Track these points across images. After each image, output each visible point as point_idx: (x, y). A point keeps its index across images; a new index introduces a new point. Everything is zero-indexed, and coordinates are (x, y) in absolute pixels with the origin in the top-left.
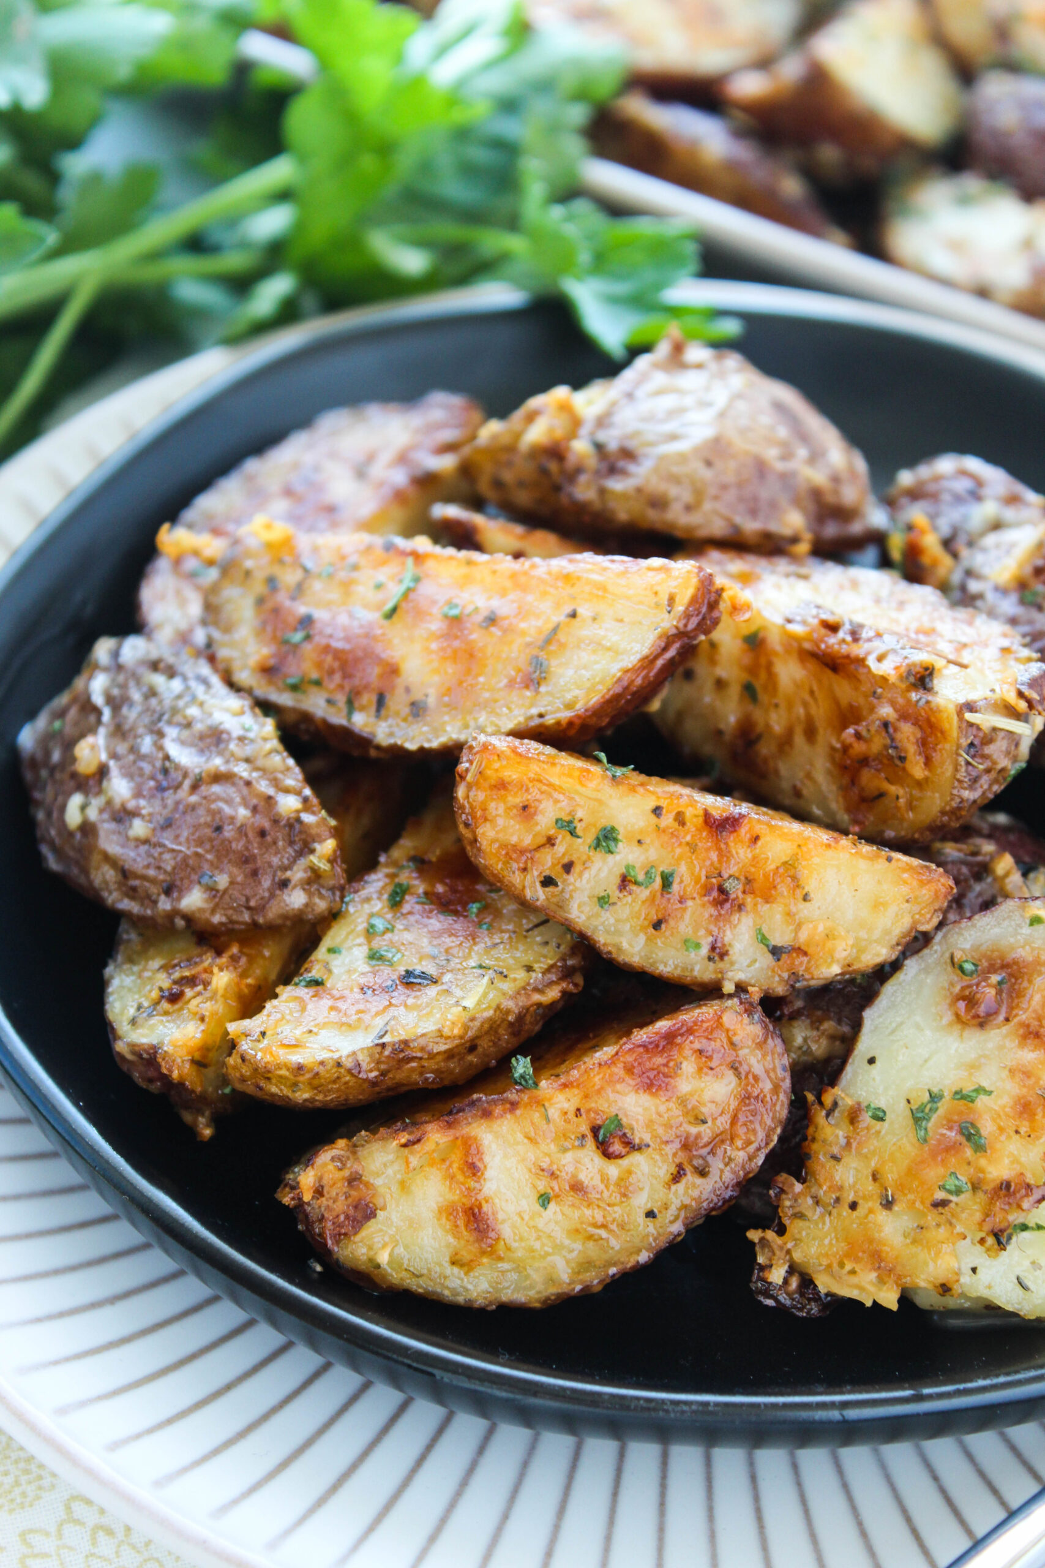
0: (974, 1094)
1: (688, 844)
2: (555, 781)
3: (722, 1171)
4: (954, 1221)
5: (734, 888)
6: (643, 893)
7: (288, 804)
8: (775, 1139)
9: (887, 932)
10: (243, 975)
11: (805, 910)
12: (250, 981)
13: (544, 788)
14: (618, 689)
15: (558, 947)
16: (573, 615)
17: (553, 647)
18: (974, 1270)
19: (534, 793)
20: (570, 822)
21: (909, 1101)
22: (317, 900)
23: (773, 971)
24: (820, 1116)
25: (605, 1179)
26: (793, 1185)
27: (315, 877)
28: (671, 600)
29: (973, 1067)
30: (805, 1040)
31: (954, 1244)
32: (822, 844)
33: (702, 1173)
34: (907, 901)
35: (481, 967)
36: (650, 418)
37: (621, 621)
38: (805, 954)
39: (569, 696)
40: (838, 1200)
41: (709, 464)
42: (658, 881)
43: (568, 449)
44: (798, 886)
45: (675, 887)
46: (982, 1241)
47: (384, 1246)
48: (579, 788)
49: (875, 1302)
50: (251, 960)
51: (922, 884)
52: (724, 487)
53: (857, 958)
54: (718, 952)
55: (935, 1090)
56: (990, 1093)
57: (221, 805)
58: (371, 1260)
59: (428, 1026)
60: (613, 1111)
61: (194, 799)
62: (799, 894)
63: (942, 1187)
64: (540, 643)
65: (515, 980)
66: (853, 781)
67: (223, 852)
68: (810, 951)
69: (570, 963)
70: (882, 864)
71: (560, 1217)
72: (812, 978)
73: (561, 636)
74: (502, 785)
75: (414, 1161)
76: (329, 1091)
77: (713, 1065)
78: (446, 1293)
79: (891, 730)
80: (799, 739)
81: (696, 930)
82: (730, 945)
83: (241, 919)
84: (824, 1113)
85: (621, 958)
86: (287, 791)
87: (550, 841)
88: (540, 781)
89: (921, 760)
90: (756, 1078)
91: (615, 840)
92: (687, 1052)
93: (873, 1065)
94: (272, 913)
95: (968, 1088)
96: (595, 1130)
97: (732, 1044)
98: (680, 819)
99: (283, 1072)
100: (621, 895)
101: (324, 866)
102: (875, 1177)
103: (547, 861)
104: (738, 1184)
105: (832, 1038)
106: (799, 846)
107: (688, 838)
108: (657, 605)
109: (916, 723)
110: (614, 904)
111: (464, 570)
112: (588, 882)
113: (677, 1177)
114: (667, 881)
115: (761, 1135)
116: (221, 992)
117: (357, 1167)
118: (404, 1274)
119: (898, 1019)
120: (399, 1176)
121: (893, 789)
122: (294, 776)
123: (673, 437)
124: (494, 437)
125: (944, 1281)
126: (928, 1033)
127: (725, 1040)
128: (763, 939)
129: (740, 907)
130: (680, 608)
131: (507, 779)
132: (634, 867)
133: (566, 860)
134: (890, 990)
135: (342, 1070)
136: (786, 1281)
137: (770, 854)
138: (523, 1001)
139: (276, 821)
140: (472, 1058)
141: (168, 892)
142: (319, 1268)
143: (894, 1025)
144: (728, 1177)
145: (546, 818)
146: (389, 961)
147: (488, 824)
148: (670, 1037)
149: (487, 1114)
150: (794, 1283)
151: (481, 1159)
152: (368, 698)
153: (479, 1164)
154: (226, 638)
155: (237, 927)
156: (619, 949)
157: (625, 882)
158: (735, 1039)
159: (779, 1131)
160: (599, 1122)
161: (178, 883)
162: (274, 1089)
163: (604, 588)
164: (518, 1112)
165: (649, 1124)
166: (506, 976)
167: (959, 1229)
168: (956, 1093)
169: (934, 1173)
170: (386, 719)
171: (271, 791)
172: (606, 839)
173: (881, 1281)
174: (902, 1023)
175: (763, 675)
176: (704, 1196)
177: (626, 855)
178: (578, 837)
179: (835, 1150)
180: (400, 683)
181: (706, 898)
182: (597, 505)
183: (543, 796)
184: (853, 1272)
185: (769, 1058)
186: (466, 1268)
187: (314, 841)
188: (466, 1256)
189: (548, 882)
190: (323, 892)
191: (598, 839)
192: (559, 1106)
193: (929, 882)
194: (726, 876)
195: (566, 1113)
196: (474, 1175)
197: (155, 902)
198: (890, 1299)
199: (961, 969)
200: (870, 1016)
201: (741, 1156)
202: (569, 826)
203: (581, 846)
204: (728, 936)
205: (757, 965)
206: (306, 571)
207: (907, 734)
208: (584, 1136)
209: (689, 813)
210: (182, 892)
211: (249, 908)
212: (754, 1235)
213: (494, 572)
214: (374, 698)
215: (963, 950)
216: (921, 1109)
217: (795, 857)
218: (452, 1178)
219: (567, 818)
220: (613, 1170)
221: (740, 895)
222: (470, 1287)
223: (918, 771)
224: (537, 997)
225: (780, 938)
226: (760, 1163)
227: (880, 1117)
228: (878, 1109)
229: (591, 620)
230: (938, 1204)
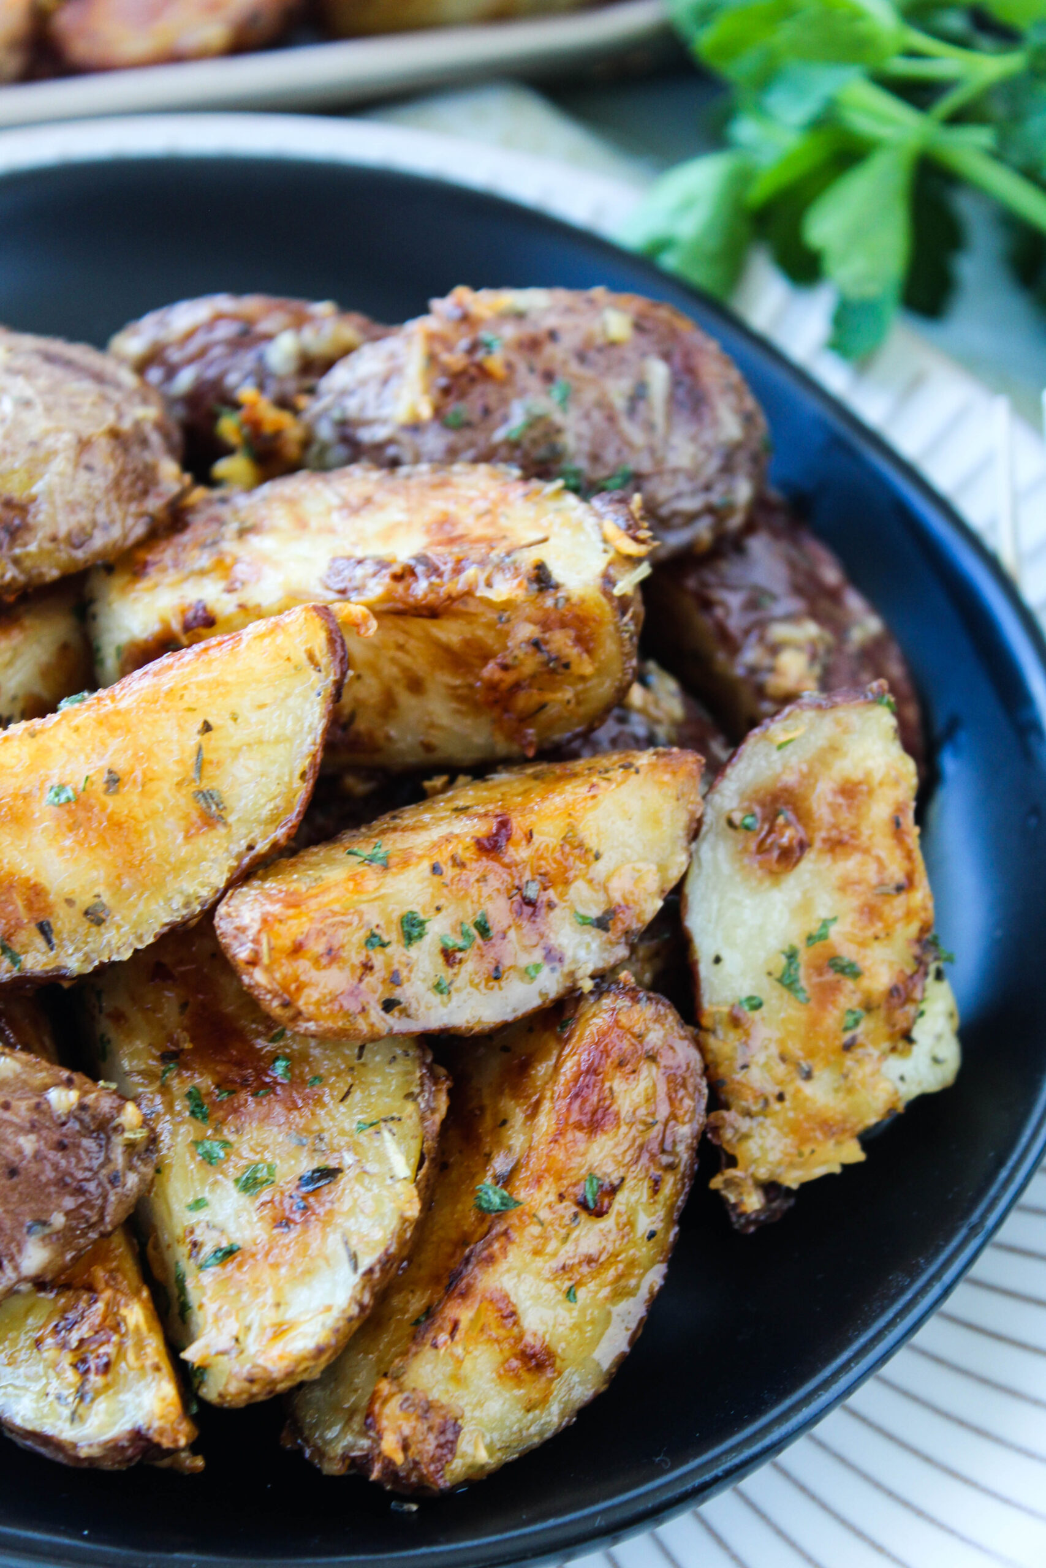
0: (823, 931)
1: (477, 880)
2: (336, 906)
4: (867, 1051)
5: (536, 892)
6: (471, 954)
7: (61, 1099)
9: (675, 839)
11: (600, 869)
13: (333, 920)
16: (207, 728)
17: (209, 771)
18: (902, 1078)
19: (329, 932)
20: (373, 935)
21: (770, 974)
22: (143, 1170)
23: (610, 943)
24: (713, 1042)
25: (607, 1236)
26: (726, 1115)
27: (134, 1150)
28: (311, 657)
29: (805, 907)
32: (585, 799)
33: (671, 1167)
34: (676, 799)
35: (366, 1125)
37: (262, 706)
38: (627, 908)
39: (267, 813)
40: (766, 1102)
42: (476, 934)
44: (585, 851)
45: (492, 928)
46: (895, 1050)
47: (477, 1445)
49: (842, 1165)
51: (675, 773)
53: (666, 880)
54: (556, 959)
55: (786, 948)
56: (835, 919)
58: (471, 1467)
59: (390, 1221)
60: (586, 1173)
62: (591, 857)
63: (846, 1029)
64: (191, 775)
65: (410, 1117)
66: (506, 709)
67: (36, 1191)
68: (628, 902)
70: (634, 779)
71: (589, 1298)
72: (644, 923)
73: (206, 755)
74: (298, 946)
75: (458, 1351)
77: (633, 1067)
78: (535, 1439)
79: (545, 647)
80: (404, 698)
81: (528, 954)
82: (560, 945)
83: (89, 1241)
84: (714, 1036)
86: (46, 1087)
87: (367, 966)
88: (326, 917)
89: (585, 657)
91: (418, 921)
92: (611, 1073)
93: (721, 964)
94: (112, 1215)
95: (814, 927)
96: (581, 1202)
97: (637, 1036)
98: (458, 863)
100: (455, 970)
101: (139, 1134)
102: (783, 1058)
103: (374, 989)
106: (569, 815)
107: (475, 875)
108: (297, 668)
109: (563, 625)
110: (452, 983)
112: (418, 979)
113: (656, 1188)
114: (483, 929)
116: (146, 1329)
118: (502, 1453)
119: (716, 907)
120: (448, 1374)
121: (555, 696)
126: (748, 902)
127: (631, 1038)
128: (584, 921)
129: (551, 906)
130: (325, 660)
131: (299, 938)
132: (449, 937)
133: (391, 976)
137: (548, 840)
138: (434, 1131)
139: (63, 1125)
142: (414, 1507)
143: (715, 914)
145: (351, 945)
146: (267, 1180)
147: (304, 991)
148: (592, 1070)
149: (491, 1260)
151: (512, 1304)
152: (27, 936)
153: (513, 1309)
155: (88, 1251)
157: (449, 956)
158: (638, 1031)
160: (581, 1193)
163: (218, 683)
164: (514, 1236)
165: (617, 1159)
166: (400, 1120)
167: (875, 1054)
168: (807, 939)
169: (831, 1021)
170: (65, 945)
171: (33, 1098)
172: (411, 929)
173: (839, 1145)
174: (720, 909)
177: (438, 929)
178: (389, 943)
179: (740, 1060)
180: (54, 899)
181: (520, 919)
182: (22, 578)
183: (337, 929)
184: (813, 1152)
186: (540, 1406)
187: (114, 1118)
188: (535, 1395)
189: (389, 1005)
190: (144, 1157)
191: (405, 933)
192: (543, 1204)
193: (678, 767)
194: (523, 886)
195: (552, 1206)
196: (514, 1321)
198: (854, 1153)
199: (744, 827)
201: (686, 1128)
202: (374, 941)
203: (396, 951)
204: (554, 940)
205: (595, 947)
207: (561, 641)
208: (575, 1216)
209: (461, 851)
210: (15, 1258)
211: (90, 1226)
212: (716, 1184)
214: (34, 931)
215: (731, 806)
216: (787, 973)
217: (570, 826)
218: (496, 1339)
219: (368, 934)
220: (609, 1223)
221: (544, 894)
222: (550, 1419)
223: (584, 667)
224: (438, 1118)
225: (595, 912)
227: (756, 1005)
228: (750, 999)
229: (230, 722)
230: (848, 1047)
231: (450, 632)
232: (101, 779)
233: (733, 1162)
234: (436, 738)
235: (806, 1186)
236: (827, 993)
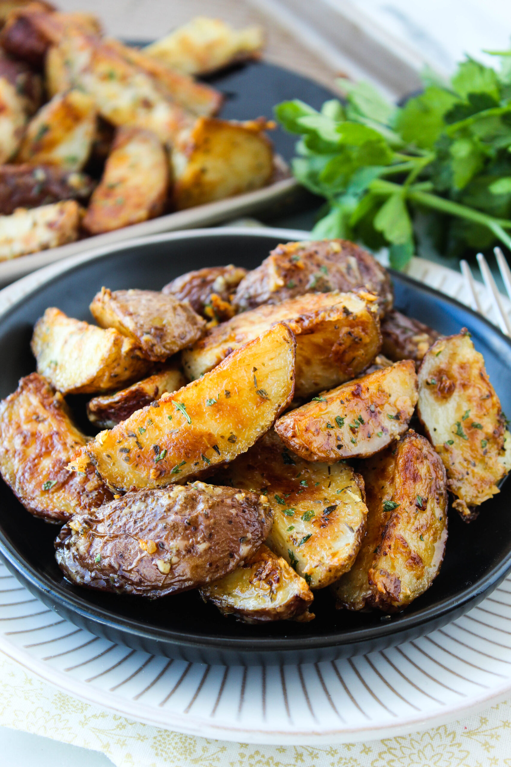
0: (467, 415)
1: (355, 405)
4: (491, 455)
5: (374, 408)
6: (360, 429)
11: (392, 399)
16: (255, 369)
18: (505, 464)
20: (329, 424)
21: (453, 432)
23: (400, 424)
26: (453, 481)
28: (285, 339)
29: (459, 408)
32: (382, 376)
33: (442, 494)
37: (272, 359)
39: (282, 393)
40: (463, 475)
44: (386, 394)
45: (364, 421)
46: (501, 454)
47: (406, 588)
48: (321, 413)
49: (493, 495)
51: (407, 367)
53: (413, 402)
54: (385, 430)
55: (456, 423)
56: (470, 410)
58: (406, 597)
60: (416, 495)
61: (212, 521)
62: (388, 396)
63: (483, 447)
64: (253, 386)
65: (354, 485)
66: (342, 362)
68: (403, 410)
70: (394, 370)
73: (258, 379)
74: (307, 429)
75: (393, 556)
77: (421, 460)
78: (422, 590)
79: (351, 334)
81: (376, 429)
82: (385, 426)
83: (260, 544)
86: (234, 495)
87: (329, 435)
89: (367, 335)
91: (342, 419)
93: (437, 431)
94: (265, 535)
95: (463, 414)
96: (417, 505)
97: (419, 449)
98: (348, 400)
100: (356, 435)
101: (268, 505)
102: (465, 460)
103: (333, 443)
106: (378, 381)
107: (354, 403)
108: (281, 344)
109: (358, 326)
110: (356, 439)
112: (346, 439)
113: (438, 501)
114: (361, 421)
116: (286, 566)
120: (391, 565)
121: (359, 353)
122: (228, 490)
125: (503, 473)
126: (440, 409)
127: (417, 450)
128: (391, 417)
129: (379, 413)
131: (307, 426)
132: (352, 424)
133: (337, 437)
136: (471, 512)
137: (374, 391)
139: (243, 505)
141: (233, 556)
142: (389, 617)
143: (431, 414)
144: (444, 491)
145: (323, 429)
146: (312, 515)
147: (313, 444)
149: (395, 525)
150: (474, 511)
151: (404, 540)
152: (210, 452)
153: (405, 542)
156: (367, 452)
157: (353, 430)
160: (416, 502)
161: (234, 550)
164: (400, 517)
165: (424, 491)
166: (351, 487)
168: (462, 418)
170: (224, 452)
172: (339, 422)
173: (490, 487)
176: (445, 503)
178: (334, 427)
179: (451, 462)
180: (217, 437)
181: (372, 417)
184: (483, 491)
186: (421, 578)
187: (258, 501)
188: (419, 574)
189: (339, 447)
191: (337, 423)
192: (406, 506)
194: (370, 407)
195: (409, 506)
196: (406, 546)
198: (496, 490)
199: (432, 383)
202: (329, 426)
203: (336, 429)
205: (397, 425)
207: (358, 331)
208: (417, 510)
209: (347, 396)
210: (238, 552)
211: (259, 538)
212: (454, 505)
214: (212, 449)
216: (458, 431)
217: (379, 386)
218: (402, 553)
219: (327, 424)
220: (427, 513)
221: (376, 409)
222: (425, 583)
224: (362, 485)
225: (394, 414)
227: (452, 443)
228: (449, 441)
229: (263, 366)
230: (485, 454)
231: (318, 338)
232: (223, 394)
233: (457, 498)
234: (318, 380)
235: (483, 504)
236: (472, 436)
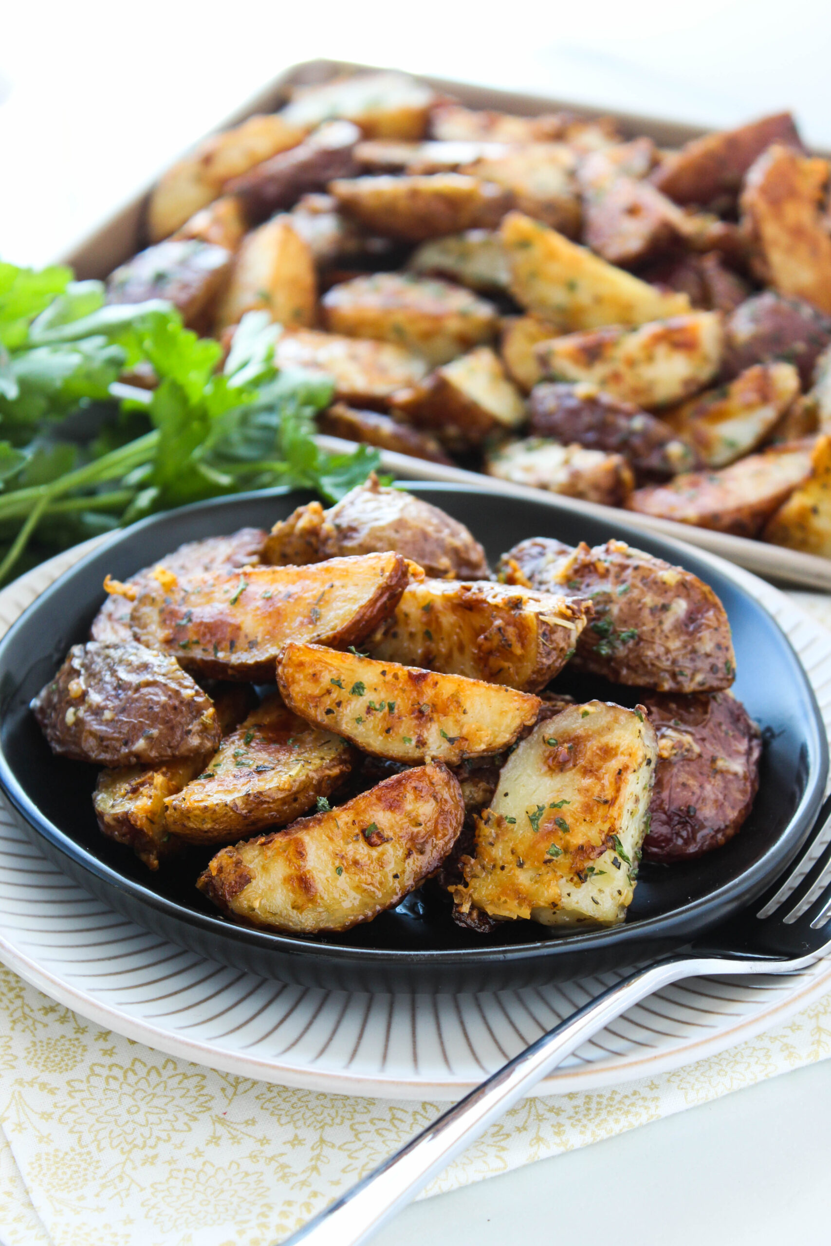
0: (561, 804)
1: (401, 689)
2: (329, 661)
3: (432, 851)
4: (556, 870)
5: (427, 710)
6: (380, 715)
7: (187, 693)
8: (459, 834)
9: (508, 726)
10: (170, 780)
11: (464, 719)
12: (174, 783)
13: (323, 664)
14: (358, 617)
15: (337, 750)
16: (332, 586)
17: (322, 603)
18: (569, 895)
19: (319, 667)
20: (338, 681)
21: (527, 813)
22: (206, 742)
23: (450, 750)
24: (482, 824)
25: (370, 857)
26: (470, 860)
27: (205, 728)
29: (559, 791)
30: (471, 792)
31: (557, 881)
33: (422, 852)
34: (518, 709)
35: (297, 760)
36: (364, 512)
37: (357, 585)
38: (467, 740)
39: (332, 624)
40: (494, 866)
41: (397, 531)
42: (387, 708)
43: (321, 528)
44: (460, 706)
45: (396, 711)
46: (572, 880)
47: (256, 899)
48: (342, 664)
49: (518, 916)
50: (173, 775)
51: (525, 701)
52: (406, 543)
53: (494, 741)
54: (421, 743)
55: (540, 805)
56: (569, 803)
57: (152, 696)
58: (249, 908)
59: (273, 785)
60: (372, 821)
61: (136, 696)
62: (461, 710)
63: (548, 853)
64: (315, 602)
65: (315, 764)
66: (486, 665)
67: (155, 719)
68: (469, 738)
69: (343, 757)
70: (503, 693)
71: (348, 879)
72: (472, 752)
73: (326, 597)
74: (301, 664)
75: (269, 853)
76: (222, 822)
77: (423, 795)
78: (291, 924)
79: (502, 631)
80: (456, 654)
81: (408, 732)
82: (427, 739)
83: (165, 754)
84: (483, 821)
85: (370, 749)
86: (186, 687)
87: (329, 692)
88: (321, 661)
89: (519, 645)
90: (446, 801)
91: (363, 688)
92: (409, 788)
93: (507, 797)
94: (183, 749)
95: (557, 801)
96: (363, 831)
97: (432, 784)
98: (396, 676)
99: (197, 812)
100: (368, 717)
101: (209, 721)
102: (513, 852)
103: (328, 702)
104: (441, 858)
105: (485, 791)
106: (459, 685)
107: (401, 686)
108: (375, 574)
109: (515, 626)
110: (365, 721)
111: (270, 577)
112: (350, 711)
113: (408, 855)
114: (391, 707)
115: (451, 831)
116: (159, 786)
117: (239, 856)
118: (268, 915)
119: (519, 773)
120: (261, 863)
121: (506, 664)
122: (189, 681)
123: (376, 520)
124: (281, 530)
125: (552, 901)
126: (534, 778)
127: (428, 782)
128: (444, 735)
129: (431, 720)
130: (387, 574)
131: (303, 661)
132: (373, 702)
133: (337, 701)
134: (513, 758)
135: (228, 808)
136: (470, 914)
137: (444, 691)
138: (320, 774)
139: (182, 702)
140: (296, 805)
141: (126, 744)
143: (516, 776)
144: (435, 854)
145: (326, 679)
146: (247, 765)
147: (295, 685)
148: (399, 782)
150: (475, 914)
151: (304, 850)
152: (225, 644)
153: (304, 852)
154: (145, 631)
155: (164, 759)
156: (369, 745)
157: (370, 710)
158: (434, 781)
159: (460, 829)
160: (365, 827)
161: (131, 738)
162: (191, 825)
163: (346, 571)
164: (322, 824)
165: (392, 828)
166: (310, 763)
167: (559, 873)
168: (551, 804)
169: (543, 846)
170: (236, 652)
171: (177, 688)
172: (358, 689)
173: (520, 905)
174: (520, 775)
175: (434, 626)
176: (424, 865)
177: (369, 696)
178: (343, 689)
179: (491, 840)
180: (242, 634)
181: (412, 716)
183: (323, 669)
184: (505, 902)
185: (452, 790)
186: (300, 910)
187: (203, 709)
188: (300, 902)
189: (329, 712)
190: (209, 737)
191: (353, 688)
192: (343, 820)
193: (528, 700)
194: (422, 703)
195: (347, 823)
196: (301, 857)
197: (119, 751)
198: (526, 914)
199: (549, 743)
200: (505, 772)
201: (441, 843)
202: (338, 684)
203: (345, 693)
204: (425, 735)
205: (442, 748)
206: (186, 591)
207: (511, 631)
208: (358, 835)
209: (400, 674)
210: (133, 743)
211: (170, 747)
212: (451, 889)
213: (288, 574)
214: (228, 644)
215: (550, 734)
216: (534, 814)
217: (458, 692)
218: (290, 861)
219: (337, 679)
220: (375, 853)
221: (430, 714)
222: (303, 921)
223: (518, 651)
224: (328, 772)
225: (452, 734)
226: (452, 846)
227: (513, 821)
228: (512, 818)
229: (341, 588)
230: (547, 862)
233: (466, 885)
235: (497, 917)
236: (549, 833)
